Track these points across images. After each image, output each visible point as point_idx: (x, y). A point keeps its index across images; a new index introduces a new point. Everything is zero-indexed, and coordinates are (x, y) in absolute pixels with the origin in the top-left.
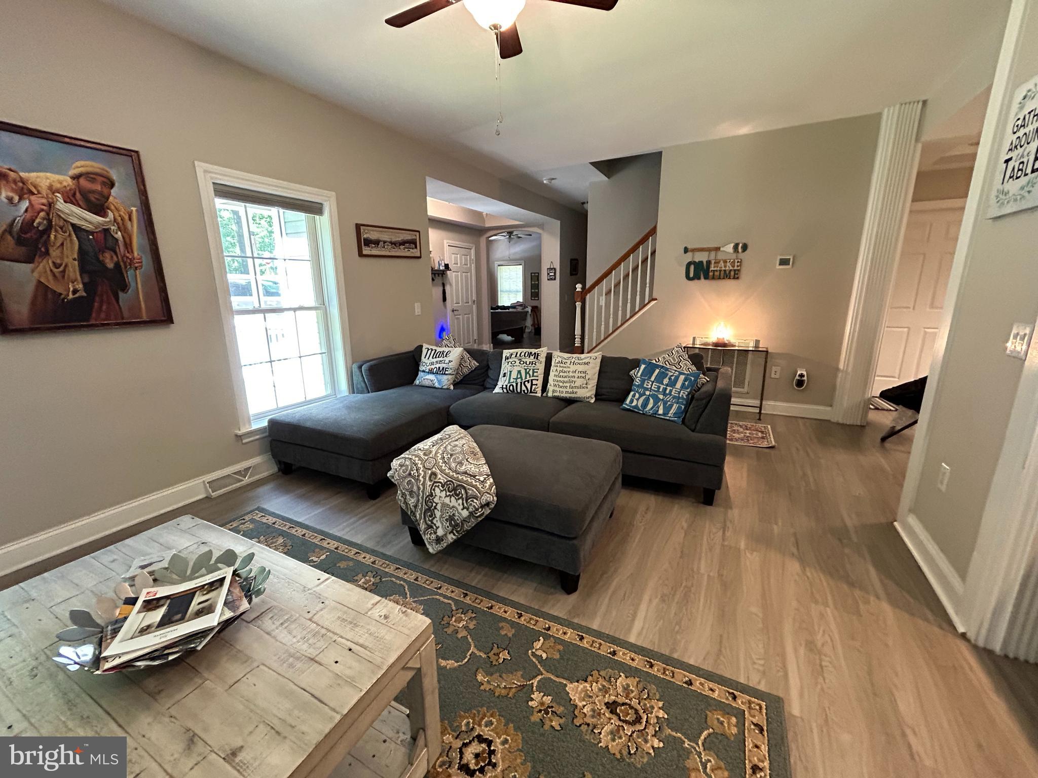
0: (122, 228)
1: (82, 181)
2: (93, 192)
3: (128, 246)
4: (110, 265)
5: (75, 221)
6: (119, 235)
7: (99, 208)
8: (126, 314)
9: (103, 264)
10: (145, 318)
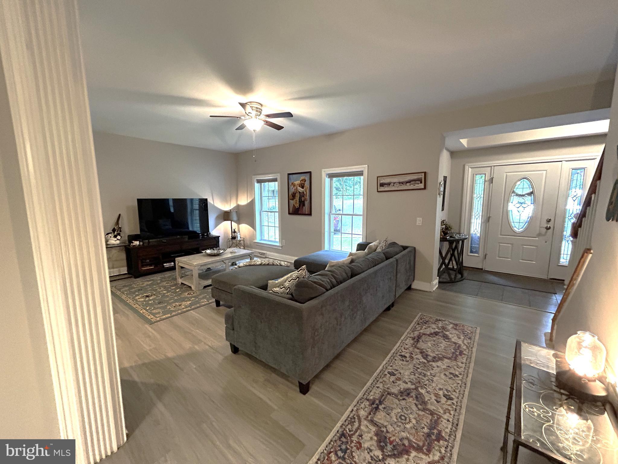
0: (306, 191)
1: (302, 181)
2: (303, 183)
3: (306, 195)
4: (303, 200)
5: (299, 191)
6: (305, 193)
7: (303, 187)
8: (304, 212)
9: (302, 200)
10: (307, 213)
